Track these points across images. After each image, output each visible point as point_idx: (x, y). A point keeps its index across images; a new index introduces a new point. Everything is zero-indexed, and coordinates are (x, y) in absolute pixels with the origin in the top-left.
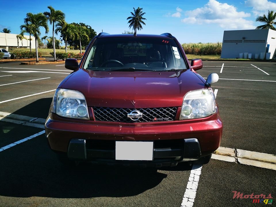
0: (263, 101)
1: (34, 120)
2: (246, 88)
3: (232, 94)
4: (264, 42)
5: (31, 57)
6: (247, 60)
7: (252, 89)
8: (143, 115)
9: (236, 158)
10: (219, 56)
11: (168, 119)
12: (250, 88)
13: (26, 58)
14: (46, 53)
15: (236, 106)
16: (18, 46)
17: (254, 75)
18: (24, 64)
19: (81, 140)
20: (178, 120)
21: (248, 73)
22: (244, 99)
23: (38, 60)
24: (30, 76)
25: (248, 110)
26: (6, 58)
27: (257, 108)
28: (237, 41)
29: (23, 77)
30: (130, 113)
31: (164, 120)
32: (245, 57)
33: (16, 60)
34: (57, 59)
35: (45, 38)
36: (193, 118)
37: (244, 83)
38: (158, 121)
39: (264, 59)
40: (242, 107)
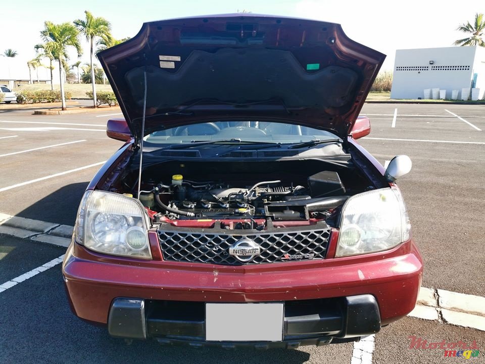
0: (476, 185)
1: (52, 229)
2: (441, 157)
3: (417, 169)
4: (468, 69)
5: (53, 100)
6: (438, 101)
7: (452, 160)
8: (261, 250)
9: (439, 309)
10: (387, 94)
11: (313, 255)
12: (450, 158)
13: (44, 101)
14: (79, 92)
15: (428, 196)
16: (30, 80)
17: (453, 130)
18: (40, 113)
19: (134, 301)
20: (334, 258)
21: (443, 128)
22: (441, 180)
23: (64, 106)
24: (49, 138)
25: (451, 203)
26: (8, 103)
27: (467, 200)
28: (420, 68)
29: (37, 139)
30: (234, 246)
31: (304, 258)
32: (435, 96)
33: (25, 105)
34: (98, 104)
35: (77, 65)
36: (363, 252)
37: (437, 148)
38: (293, 260)
39: (468, 100)
40: (439, 197)
